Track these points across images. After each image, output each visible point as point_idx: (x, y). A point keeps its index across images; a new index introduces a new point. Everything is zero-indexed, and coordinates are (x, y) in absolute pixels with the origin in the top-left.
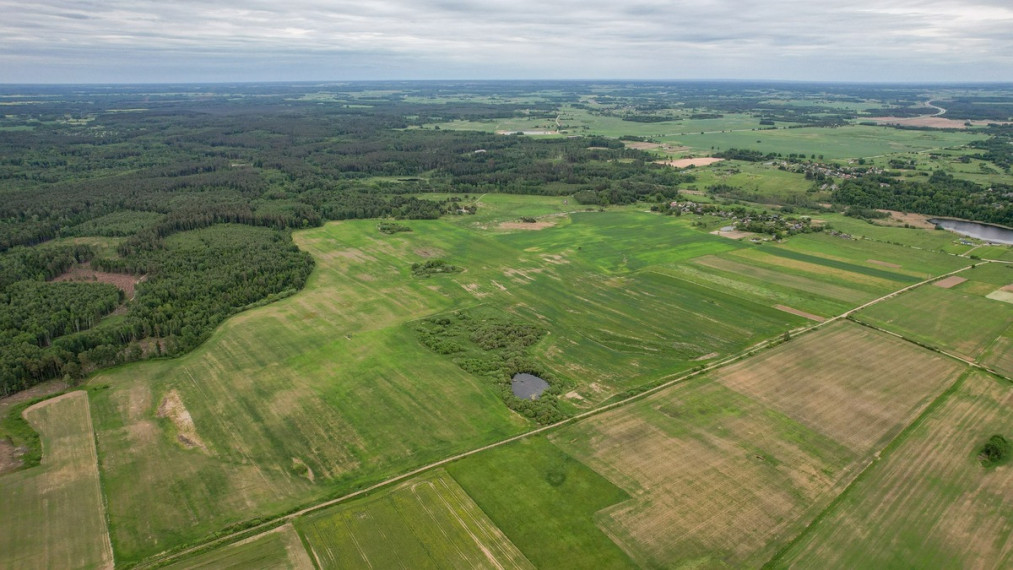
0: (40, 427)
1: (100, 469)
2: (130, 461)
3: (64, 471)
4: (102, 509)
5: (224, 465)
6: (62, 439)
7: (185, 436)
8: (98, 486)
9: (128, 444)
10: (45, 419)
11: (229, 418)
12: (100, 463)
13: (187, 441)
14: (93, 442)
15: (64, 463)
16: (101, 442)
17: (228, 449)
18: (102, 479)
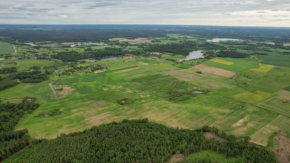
0: (266, 139)
1: (267, 124)
2: (261, 122)
3: (272, 128)
4: (274, 120)
5: (250, 113)
6: (266, 134)
7: (246, 119)
8: (270, 123)
9: (257, 124)
10: (264, 140)
11: (236, 115)
12: (266, 125)
13: (248, 119)
14: (262, 128)
15: (271, 129)
16: (260, 127)
17: (245, 114)
18: (268, 123)
